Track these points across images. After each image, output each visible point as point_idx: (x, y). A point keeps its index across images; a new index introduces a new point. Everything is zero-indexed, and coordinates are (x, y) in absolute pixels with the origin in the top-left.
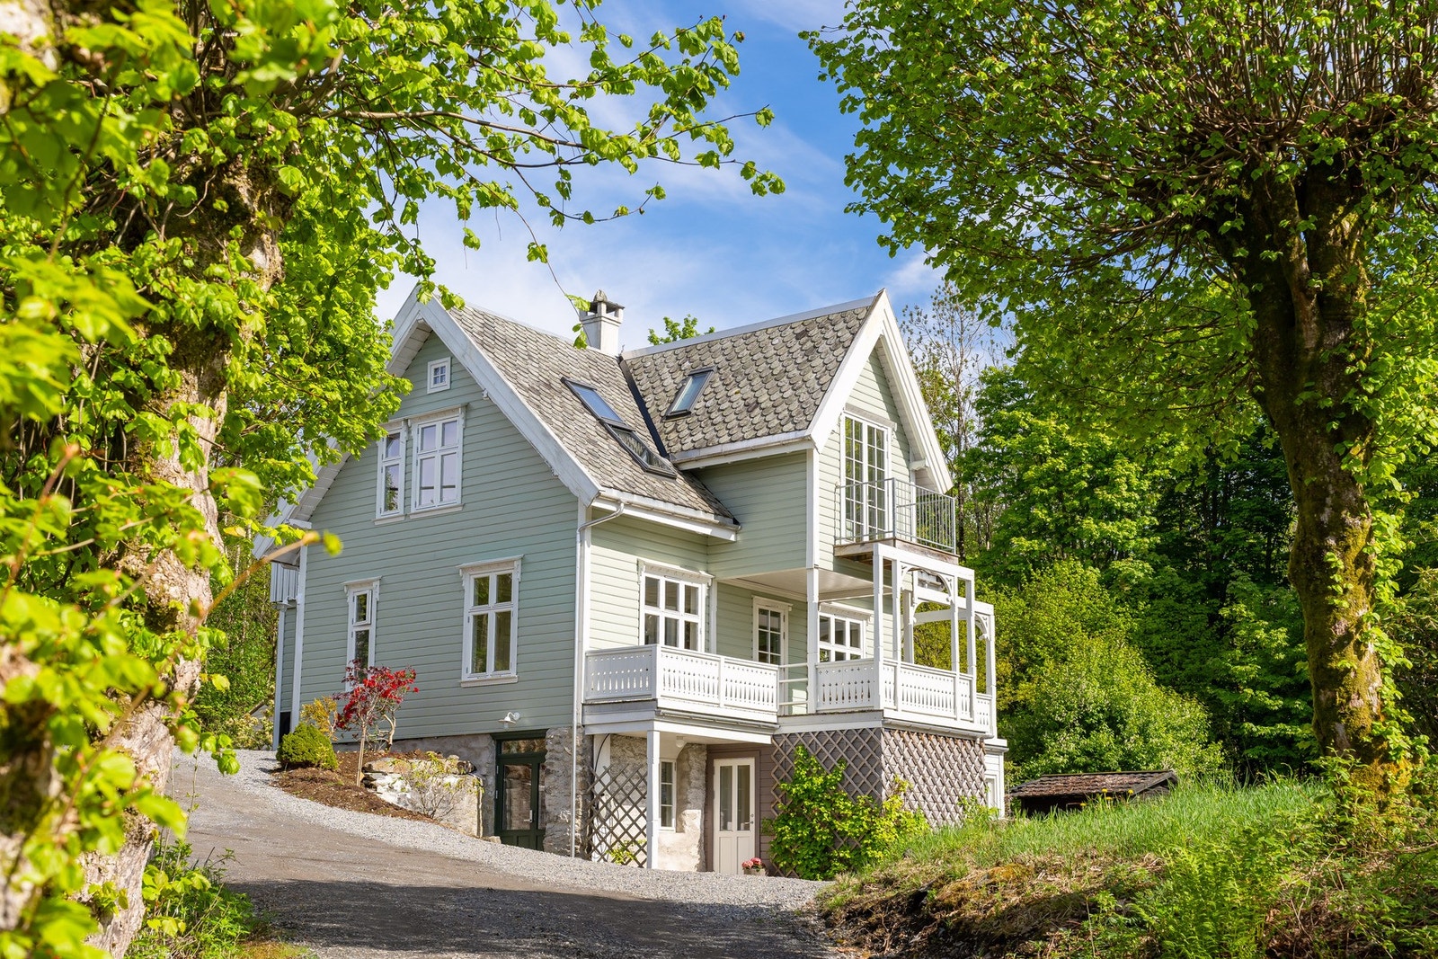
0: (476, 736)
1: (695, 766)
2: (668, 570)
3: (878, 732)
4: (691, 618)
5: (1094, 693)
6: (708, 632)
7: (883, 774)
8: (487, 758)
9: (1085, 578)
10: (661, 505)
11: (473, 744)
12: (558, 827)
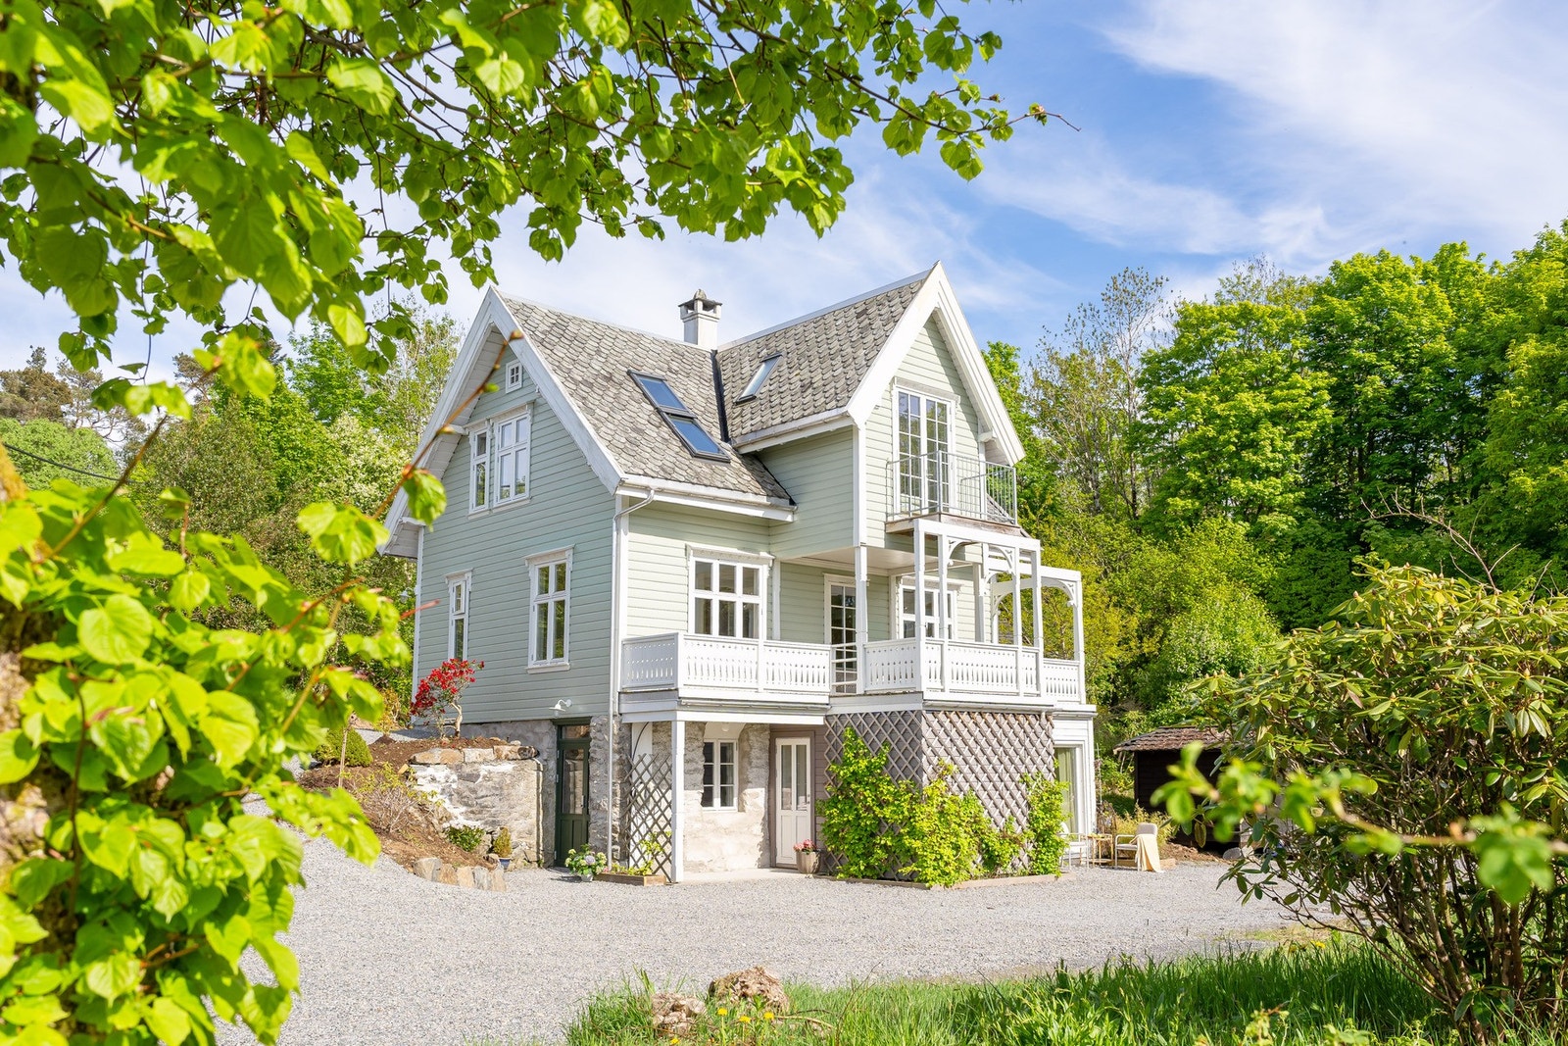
0: (539, 721)
1: (756, 745)
2: (721, 554)
3: (919, 714)
4: (750, 599)
5: (1215, 645)
6: (770, 612)
7: (924, 758)
8: (548, 742)
9: (1232, 532)
10: (701, 490)
11: (537, 730)
12: (600, 815)
